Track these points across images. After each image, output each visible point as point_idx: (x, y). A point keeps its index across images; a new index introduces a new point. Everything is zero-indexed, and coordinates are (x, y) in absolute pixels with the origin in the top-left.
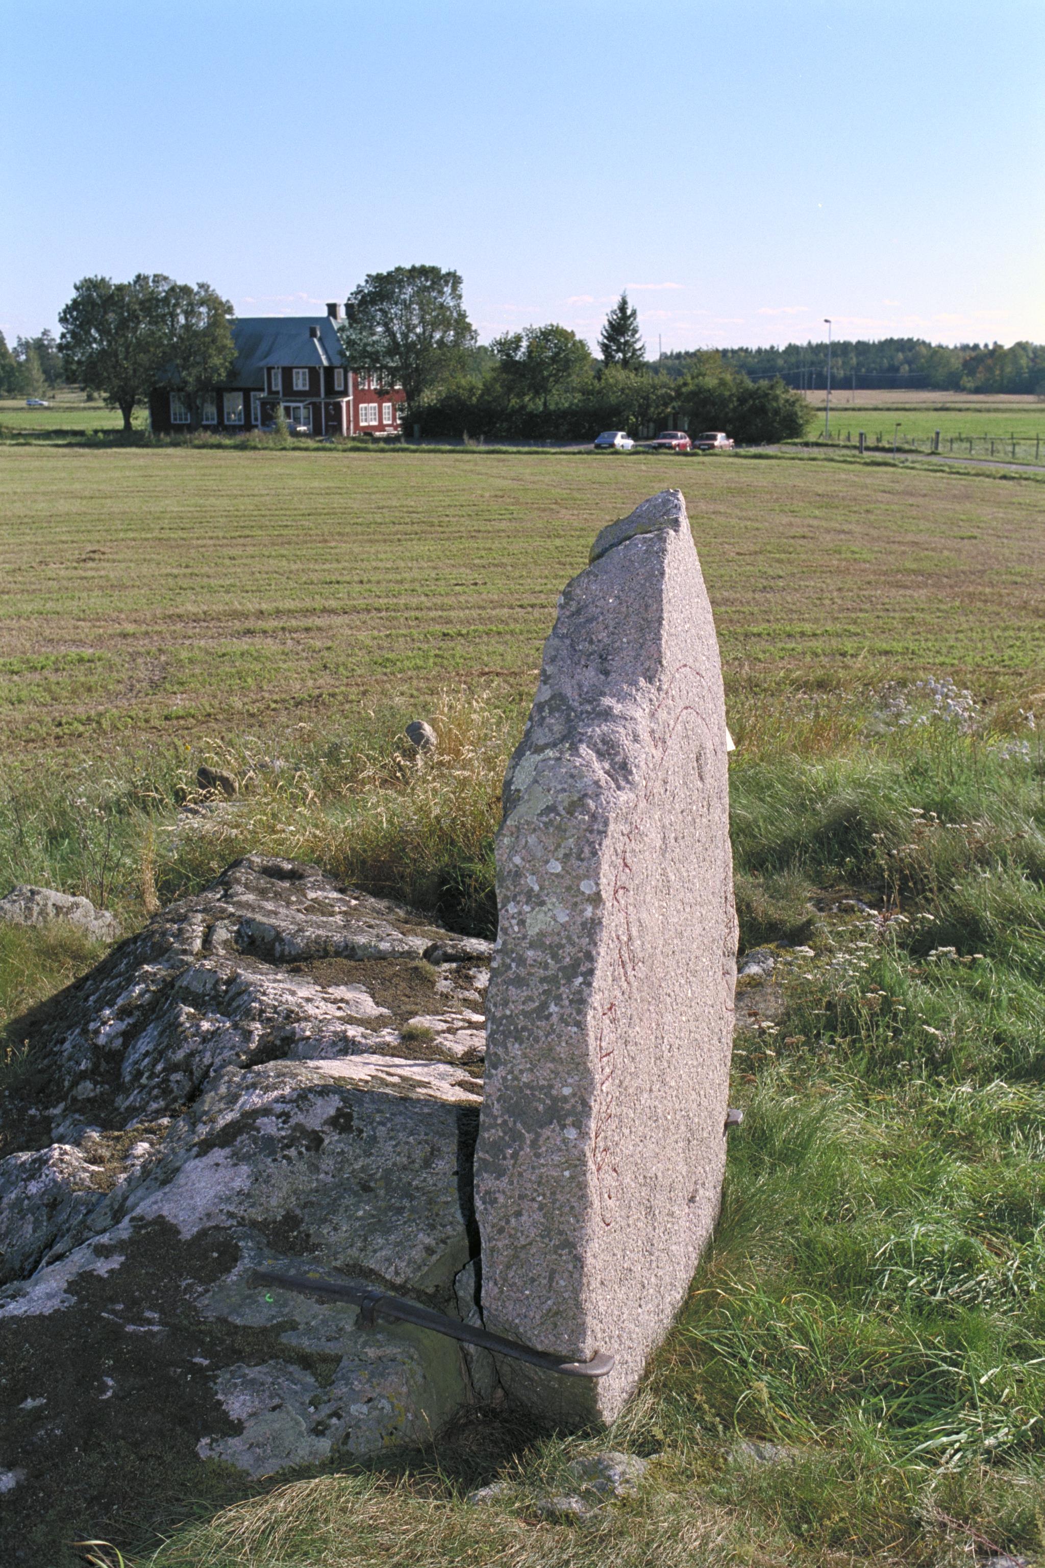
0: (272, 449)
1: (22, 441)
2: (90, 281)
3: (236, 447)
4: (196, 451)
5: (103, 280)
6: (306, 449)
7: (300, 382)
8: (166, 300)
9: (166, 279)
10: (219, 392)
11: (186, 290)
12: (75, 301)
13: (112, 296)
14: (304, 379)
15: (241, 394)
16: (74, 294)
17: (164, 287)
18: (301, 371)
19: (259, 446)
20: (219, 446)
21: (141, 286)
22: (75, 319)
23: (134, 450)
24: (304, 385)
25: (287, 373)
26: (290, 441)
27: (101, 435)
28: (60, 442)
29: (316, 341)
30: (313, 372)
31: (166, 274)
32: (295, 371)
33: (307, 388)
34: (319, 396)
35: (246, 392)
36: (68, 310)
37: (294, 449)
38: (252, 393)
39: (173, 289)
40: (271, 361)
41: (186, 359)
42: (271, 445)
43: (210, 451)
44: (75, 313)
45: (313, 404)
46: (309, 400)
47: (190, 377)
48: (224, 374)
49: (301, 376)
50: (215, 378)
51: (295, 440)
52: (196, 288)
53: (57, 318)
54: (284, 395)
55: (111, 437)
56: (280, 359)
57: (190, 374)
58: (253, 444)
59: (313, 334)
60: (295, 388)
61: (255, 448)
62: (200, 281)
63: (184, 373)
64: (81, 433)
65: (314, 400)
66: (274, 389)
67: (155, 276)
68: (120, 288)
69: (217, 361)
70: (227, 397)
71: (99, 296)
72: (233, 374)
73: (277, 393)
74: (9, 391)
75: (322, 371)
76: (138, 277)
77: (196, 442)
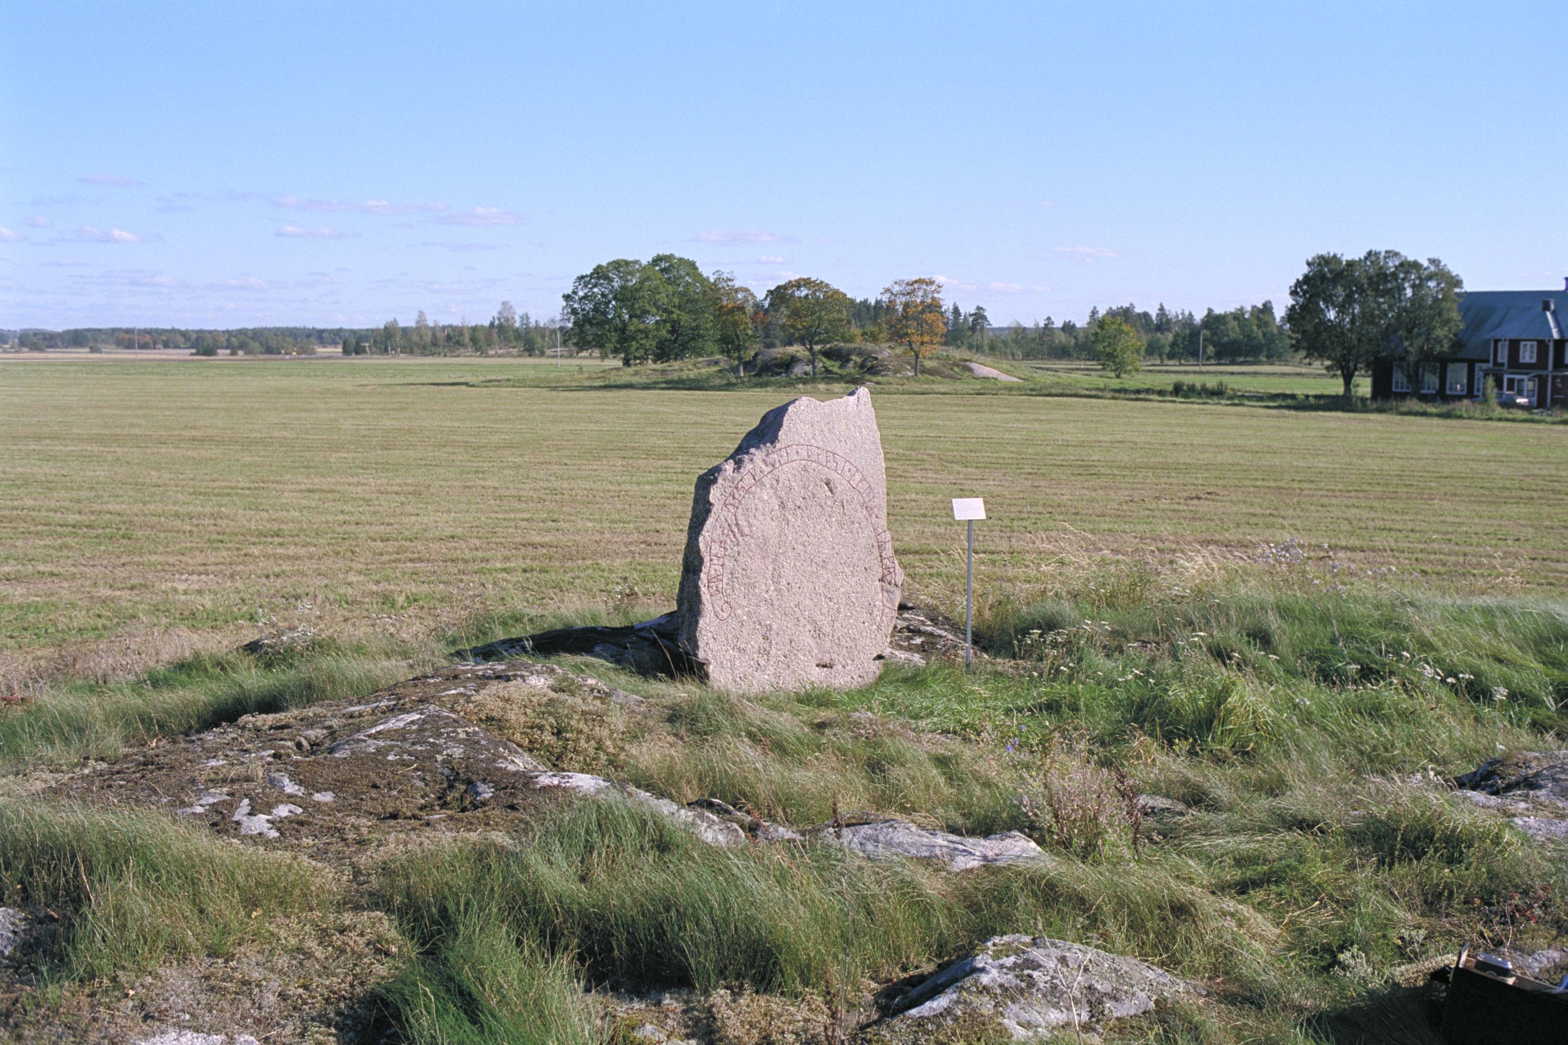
0: (1477, 419)
1: (1237, 401)
2: (1322, 257)
3: (1440, 416)
4: (1399, 417)
5: (1335, 256)
6: (1513, 420)
7: (1528, 355)
8: (1394, 275)
9: (1396, 254)
10: (1442, 363)
11: (1416, 265)
12: (1306, 277)
13: (1342, 271)
14: (1532, 352)
15: (1466, 365)
16: (1305, 269)
17: (1392, 264)
18: (1529, 343)
19: (1465, 415)
20: (1424, 414)
21: (1372, 262)
22: (1305, 292)
23: (1340, 414)
24: (1531, 357)
25: (1514, 346)
26: (1499, 411)
27: (1311, 399)
28: (1272, 404)
29: (1548, 314)
30: (1542, 346)
31: (1397, 250)
32: (1522, 343)
33: (1534, 361)
34: (1546, 368)
35: (1471, 364)
36: (1298, 284)
37: (1500, 420)
38: (1477, 365)
39: (1402, 265)
40: (1498, 334)
41: (1410, 331)
42: (1477, 415)
43: (1412, 418)
44: (1305, 287)
45: (1540, 377)
46: (1535, 372)
47: (1413, 347)
48: (1446, 346)
49: (1528, 348)
50: (1438, 348)
51: (1505, 411)
52: (1425, 264)
53: (1288, 291)
54: (1510, 366)
55: (1322, 402)
56: (1509, 331)
57: (1411, 345)
58: (1458, 413)
59: (1546, 307)
60: (1521, 361)
61: (1460, 417)
62: (1431, 257)
63: (1406, 344)
64: (1293, 397)
65: (1540, 372)
66: (1499, 360)
67: (1387, 252)
68: (1350, 264)
69: (1440, 332)
70: (1451, 367)
71: (1331, 271)
72: (1457, 345)
73: (1502, 365)
74: (1269, 357)
75: (1551, 345)
76: (1370, 253)
77: (1403, 409)
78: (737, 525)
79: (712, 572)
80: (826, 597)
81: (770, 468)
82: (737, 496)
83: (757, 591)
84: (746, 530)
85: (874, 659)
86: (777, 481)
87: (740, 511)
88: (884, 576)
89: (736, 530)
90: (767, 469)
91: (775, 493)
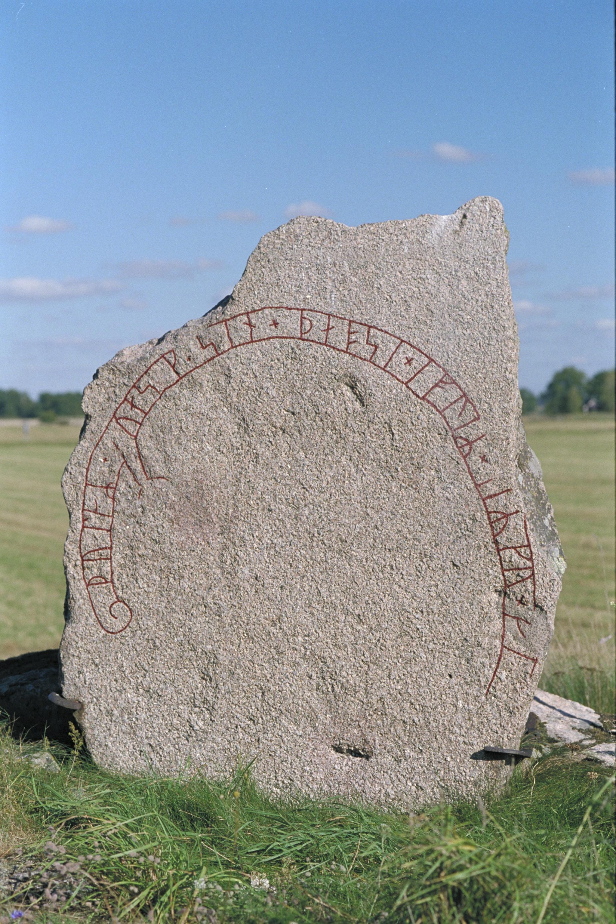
78: (140, 456)
79: (88, 541)
80: (346, 612)
81: (209, 352)
82: (139, 401)
83: (186, 584)
84: (159, 469)
85: (475, 756)
86: (228, 377)
87: (147, 429)
88: (507, 585)
89: (137, 465)
90: (202, 355)
91: (226, 399)
